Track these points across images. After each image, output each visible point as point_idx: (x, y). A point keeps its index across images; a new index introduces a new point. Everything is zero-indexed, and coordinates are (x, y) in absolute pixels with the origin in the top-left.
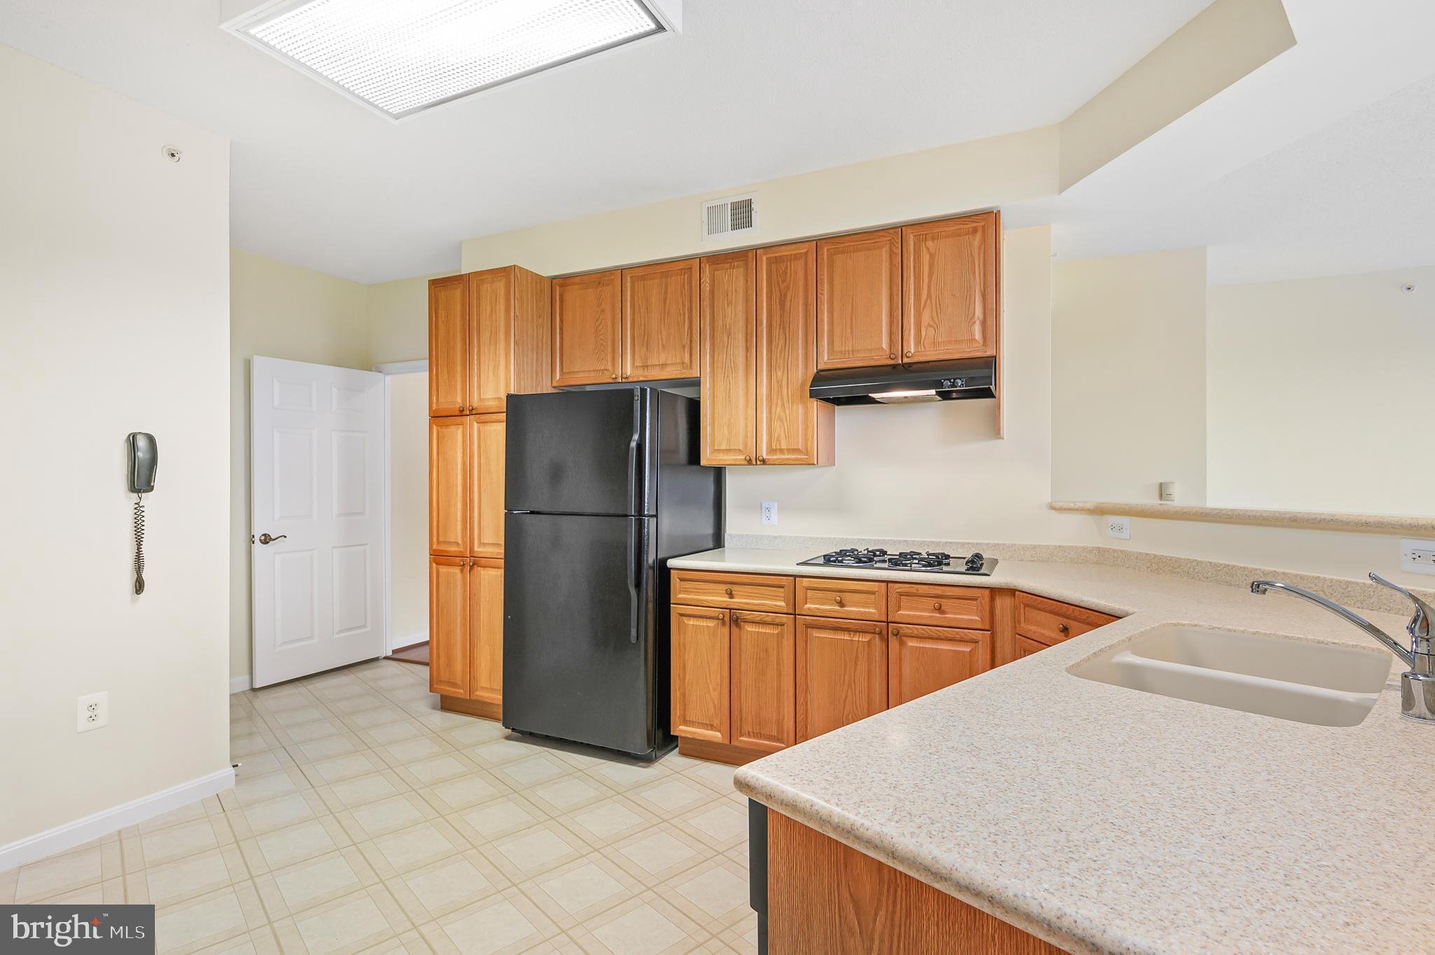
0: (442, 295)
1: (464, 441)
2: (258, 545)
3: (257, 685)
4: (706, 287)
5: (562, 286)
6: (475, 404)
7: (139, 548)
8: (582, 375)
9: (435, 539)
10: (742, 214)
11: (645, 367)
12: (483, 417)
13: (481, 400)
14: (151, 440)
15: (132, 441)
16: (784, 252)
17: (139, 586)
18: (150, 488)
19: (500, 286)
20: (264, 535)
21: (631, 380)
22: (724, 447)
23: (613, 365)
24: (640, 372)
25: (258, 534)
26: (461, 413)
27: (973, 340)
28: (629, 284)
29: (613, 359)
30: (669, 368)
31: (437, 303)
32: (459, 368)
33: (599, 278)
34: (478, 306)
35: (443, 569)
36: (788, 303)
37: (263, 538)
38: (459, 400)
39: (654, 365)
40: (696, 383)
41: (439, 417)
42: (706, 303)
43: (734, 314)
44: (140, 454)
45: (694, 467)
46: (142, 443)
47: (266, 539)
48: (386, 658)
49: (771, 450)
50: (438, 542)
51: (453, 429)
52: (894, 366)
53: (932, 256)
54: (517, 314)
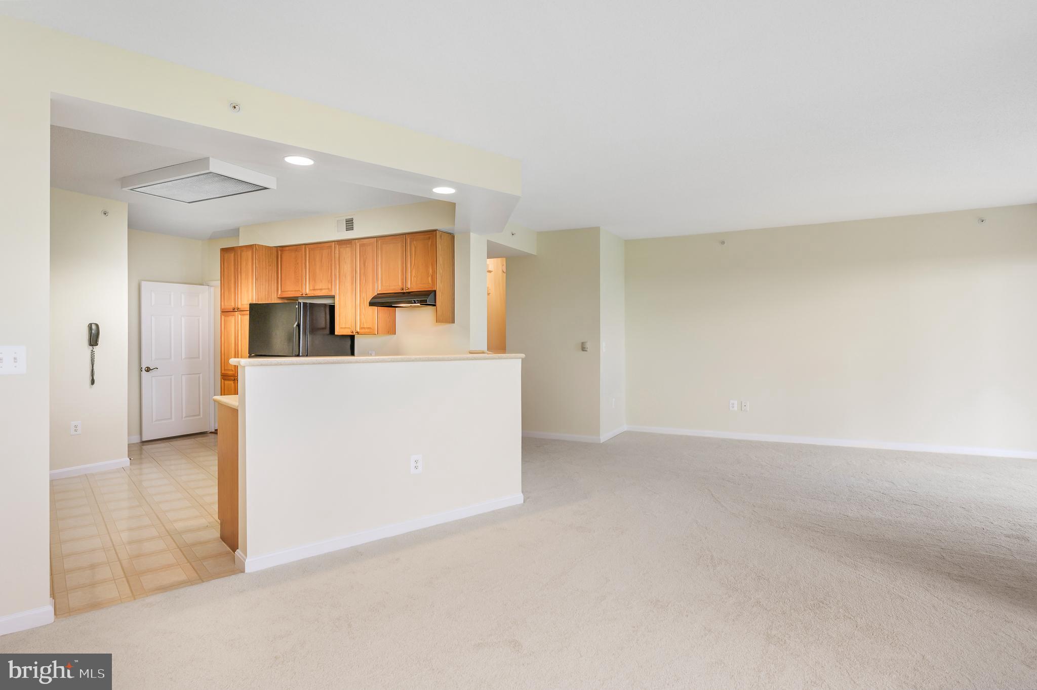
0: (226, 255)
1: (235, 323)
2: (144, 372)
3: (144, 439)
4: (337, 255)
5: (282, 251)
6: (239, 307)
7: (93, 367)
8: (289, 293)
9: (223, 368)
10: (350, 224)
11: (314, 290)
12: (242, 312)
13: (242, 305)
14: (97, 326)
15: (90, 326)
16: (365, 241)
17: (93, 382)
18: (97, 344)
19: (250, 253)
20: (147, 367)
21: (308, 295)
22: (344, 326)
23: (302, 289)
24: (312, 292)
25: (144, 366)
26: (234, 310)
27: (429, 283)
28: (308, 252)
29: (302, 284)
30: (324, 291)
31: (224, 259)
32: (233, 290)
33: (296, 248)
34: (241, 262)
35: (226, 382)
36: (366, 264)
37: (146, 369)
38: (233, 304)
39: (317, 289)
40: (333, 297)
41: (225, 312)
42: (337, 262)
43: (347, 268)
44: (93, 331)
45: (332, 336)
46: (94, 327)
47: (148, 370)
48: (211, 433)
49: (361, 328)
50: (224, 370)
51: (230, 317)
52: (404, 293)
53: (415, 248)
54: (257, 265)
